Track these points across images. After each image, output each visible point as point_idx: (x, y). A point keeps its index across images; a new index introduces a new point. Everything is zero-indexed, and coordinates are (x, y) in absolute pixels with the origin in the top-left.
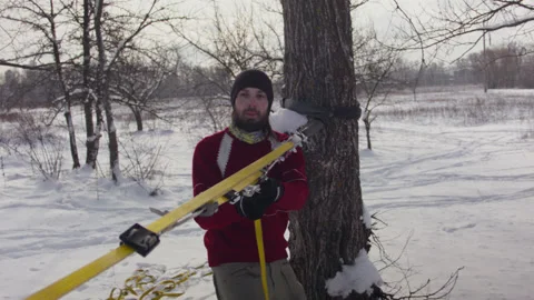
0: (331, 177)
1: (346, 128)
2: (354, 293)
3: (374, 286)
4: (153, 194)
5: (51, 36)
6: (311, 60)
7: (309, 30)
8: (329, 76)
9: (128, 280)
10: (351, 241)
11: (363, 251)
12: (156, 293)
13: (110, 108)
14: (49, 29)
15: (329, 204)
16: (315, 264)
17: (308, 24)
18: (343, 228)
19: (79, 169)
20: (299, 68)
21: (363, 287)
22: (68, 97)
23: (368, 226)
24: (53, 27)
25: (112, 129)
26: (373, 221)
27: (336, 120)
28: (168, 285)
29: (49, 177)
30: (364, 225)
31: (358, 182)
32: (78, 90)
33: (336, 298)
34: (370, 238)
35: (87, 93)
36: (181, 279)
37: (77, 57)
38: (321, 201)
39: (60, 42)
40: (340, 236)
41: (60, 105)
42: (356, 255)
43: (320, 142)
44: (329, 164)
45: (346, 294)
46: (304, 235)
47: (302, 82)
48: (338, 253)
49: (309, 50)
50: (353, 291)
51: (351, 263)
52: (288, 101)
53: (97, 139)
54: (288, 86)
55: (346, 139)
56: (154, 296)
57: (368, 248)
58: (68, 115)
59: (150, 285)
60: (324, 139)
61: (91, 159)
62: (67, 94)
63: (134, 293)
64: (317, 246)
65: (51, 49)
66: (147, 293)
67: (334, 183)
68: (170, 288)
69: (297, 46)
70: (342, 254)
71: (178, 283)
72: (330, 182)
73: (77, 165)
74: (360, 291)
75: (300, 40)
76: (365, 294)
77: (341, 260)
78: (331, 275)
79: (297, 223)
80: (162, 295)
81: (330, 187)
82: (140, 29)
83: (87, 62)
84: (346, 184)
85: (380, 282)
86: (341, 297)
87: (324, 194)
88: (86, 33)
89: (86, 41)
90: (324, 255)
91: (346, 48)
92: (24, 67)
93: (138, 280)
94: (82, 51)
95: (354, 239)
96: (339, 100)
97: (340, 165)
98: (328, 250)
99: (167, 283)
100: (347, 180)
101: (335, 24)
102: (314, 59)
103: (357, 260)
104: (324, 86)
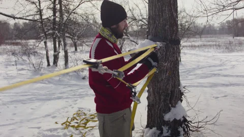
0: (167, 69)
1: (174, 49)
2: (175, 120)
3: (184, 117)
4: (84, 79)
5: (39, 7)
7: (159, 7)
8: (167, 26)
9: (74, 114)
10: (175, 97)
11: (180, 102)
12: (87, 120)
13: (65, 40)
14: (38, 4)
15: (166, 81)
16: (159, 107)
17: (159, 4)
18: (171, 91)
19: (50, 67)
20: (155, 22)
21: (179, 117)
22: (45, 35)
23: (182, 91)
24: (40, 3)
25: (66, 49)
26: (184, 89)
27: (170, 45)
28: (92, 117)
29: (37, 70)
30: (180, 91)
31: (178, 72)
32: (51, 32)
33: (167, 121)
34: (183, 97)
35: (55, 33)
37: (50, 17)
38: (162, 80)
39: (42, 10)
40: (170, 95)
41: (42, 38)
42: (176, 103)
43: (163, 54)
44: (166, 64)
45: (171, 120)
46: (154, 94)
47: (156, 28)
48: (169, 102)
49: (159, 15)
51: (175, 107)
52: (149, 37)
53: (58, 54)
54: (149, 30)
55: (174, 53)
56: (86, 121)
57: (181, 101)
58: (45, 43)
59: (84, 117)
60: (164, 53)
61: (55, 62)
62: (45, 33)
63: (77, 120)
64: (160, 99)
65: (39, 13)
66: (82, 120)
67: (168, 72)
68: (93, 118)
69: (154, 13)
70: (171, 103)
72: (167, 71)
73: (49, 65)
74: (178, 119)
75: (155, 11)
76: (180, 120)
77: (170, 105)
79: (151, 89)
80: (90, 121)
81: (166, 74)
82: (79, 5)
83: (54, 19)
84: (173, 73)
85: (186, 115)
86: (169, 121)
87: (164, 77)
88: (55, 6)
89: (54, 10)
90: (163, 103)
91: (175, 14)
92: (30, 20)
93: (78, 115)
94: (52, 14)
96: (171, 37)
97: (171, 64)
98: (165, 101)
99: (91, 115)
100: (174, 71)
101: (171, 4)
102: (161, 19)
103: (177, 106)
104: (165, 31)
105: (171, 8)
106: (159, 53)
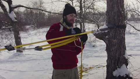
0: (115, 44)
1: (120, 31)
2: (120, 76)
3: (126, 75)
4: (94, 46)
6: (112, 13)
7: (111, 5)
8: (116, 17)
10: (120, 62)
11: (124, 66)
15: (115, 51)
17: (111, 3)
18: (118, 58)
20: (109, 14)
27: (117, 29)
30: (125, 58)
34: (128, 61)
36: (90, 68)
37: (79, 11)
38: (113, 50)
40: (117, 60)
42: (121, 65)
43: (113, 35)
44: (115, 41)
45: (117, 76)
47: (109, 18)
48: (116, 64)
49: (111, 10)
50: (120, 75)
51: (120, 68)
55: (120, 34)
60: (114, 34)
64: (112, 62)
68: (86, 70)
70: (118, 65)
71: (89, 69)
72: (115, 45)
75: (109, 7)
76: (123, 76)
77: (117, 66)
78: (114, 70)
80: (84, 72)
86: (116, 76)
87: (114, 48)
88: (81, 5)
89: (81, 7)
90: (113, 65)
91: (121, 9)
95: (121, 61)
96: (119, 23)
97: (118, 41)
98: (114, 64)
99: (86, 69)
100: (120, 45)
101: (118, 3)
102: (112, 12)
103: (121, 67)
104: (115, 20)
105: (118, 5)
106: (111, 34)
